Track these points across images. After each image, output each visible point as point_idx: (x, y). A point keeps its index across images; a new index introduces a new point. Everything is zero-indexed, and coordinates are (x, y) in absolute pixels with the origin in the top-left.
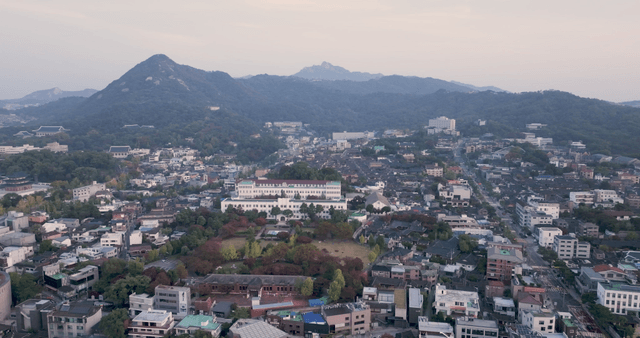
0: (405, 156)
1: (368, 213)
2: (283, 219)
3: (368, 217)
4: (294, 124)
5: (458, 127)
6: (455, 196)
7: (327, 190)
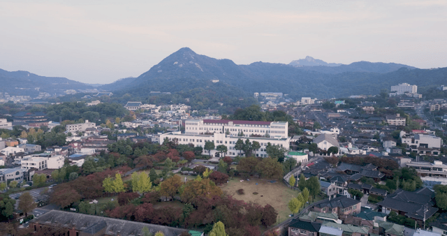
0: (364, 108)
1: (312, 154)
2: (217, 155)
3: (309, 157)
4: (276, 95)
5: (419, 91)
6: (421, 145)
7: (271, 129)
